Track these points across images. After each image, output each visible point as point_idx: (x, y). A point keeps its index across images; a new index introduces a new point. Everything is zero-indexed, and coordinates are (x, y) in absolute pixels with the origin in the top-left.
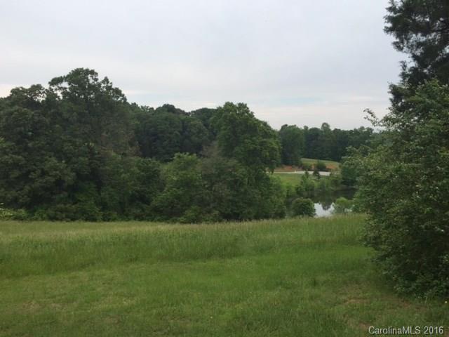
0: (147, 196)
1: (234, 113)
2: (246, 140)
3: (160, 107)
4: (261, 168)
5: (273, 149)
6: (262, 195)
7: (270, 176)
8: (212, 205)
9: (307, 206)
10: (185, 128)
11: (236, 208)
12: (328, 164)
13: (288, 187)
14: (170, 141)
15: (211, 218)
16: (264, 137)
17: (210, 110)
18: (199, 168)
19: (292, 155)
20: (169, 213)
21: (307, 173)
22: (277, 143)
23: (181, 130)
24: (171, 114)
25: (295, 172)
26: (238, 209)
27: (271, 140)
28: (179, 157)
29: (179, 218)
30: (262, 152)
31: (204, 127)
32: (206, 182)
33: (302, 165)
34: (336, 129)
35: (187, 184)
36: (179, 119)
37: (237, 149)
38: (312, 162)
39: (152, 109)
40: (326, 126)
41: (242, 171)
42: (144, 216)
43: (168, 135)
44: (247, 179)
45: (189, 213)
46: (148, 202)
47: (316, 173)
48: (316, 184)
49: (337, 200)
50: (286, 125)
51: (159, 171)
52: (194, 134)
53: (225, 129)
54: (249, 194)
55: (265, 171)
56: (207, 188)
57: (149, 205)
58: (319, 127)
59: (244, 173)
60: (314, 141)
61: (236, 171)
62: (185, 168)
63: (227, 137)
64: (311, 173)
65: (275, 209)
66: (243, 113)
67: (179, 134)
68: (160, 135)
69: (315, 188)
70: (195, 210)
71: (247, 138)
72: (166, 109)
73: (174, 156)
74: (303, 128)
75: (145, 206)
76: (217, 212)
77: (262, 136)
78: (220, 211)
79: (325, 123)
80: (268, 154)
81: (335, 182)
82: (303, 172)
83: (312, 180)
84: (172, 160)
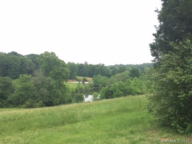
0: (5, 95)
1: (49, 56)
2: (55, 68)
3: (9, 53)
4: (62, 80)
5: (67, 72)
6: (62, 93)
7: (66, 84)
8: (39, 99)
9: (81, 96)
10: (23, 63)
11: (50, 99)
12: (88, 78)
13: (72, 89)
14: (15, 69)
15: (39, 104)
16: (62, 67)
17: (35, 55)
18: (32, 81)
19: (73, 75)
20: (17, 103)
21: (79, 83)
22: (69, 70)
23: (21, 63)
24: (15, 56)
25: (74, 82)
26: (51, 100)
27: (66, 68)
28: (22, 76)
29: (22, 106)
30: (62, 74)
31: (33, 63)
32: (36, 88)
33: (77, 79)
34: (90, 64)
35: (26, 89)
36: (20, 58)
37: (51, 72)
38: (81, 78)
39: (5, 53)
40: (86, 63)
41: (53, 82)
42: (3, 106)
43: (14, 66)
44: (55, 86)
45: (27, 103)
46: (5, 98)
47: (83, 83)
48: (84, 87)
49: (94, 93)
50: (70, 62)
51: (11, 83)
52: (27, 66)
53: (45, 63)
54: (57, 93)
55: (64, 82)
56: (36, 91)
57: (6, 100)
58: (84, 63)
59: (54, 83)
60: (81, 69)
61: (50, 82)
62: (25, 82)
63: (46, 67)
64: (81, 82)
65: (68, 99)
66: (53, 56)
67: (19, 65)
68: (9, 66)
69: (83, 89)
70: (30, 101)
71: (56, 68)
72: (13, 54)
73: (20, 76)
74: (77, 64)
75: (4, 101)
76: (41, 102)
77: (62, 66)
78: (43, 101)
79: (86, 62)
80: (65, 74)
81: (91, 86)
82: (78, 82)
83: (82, 85)
84: (19, 78)
